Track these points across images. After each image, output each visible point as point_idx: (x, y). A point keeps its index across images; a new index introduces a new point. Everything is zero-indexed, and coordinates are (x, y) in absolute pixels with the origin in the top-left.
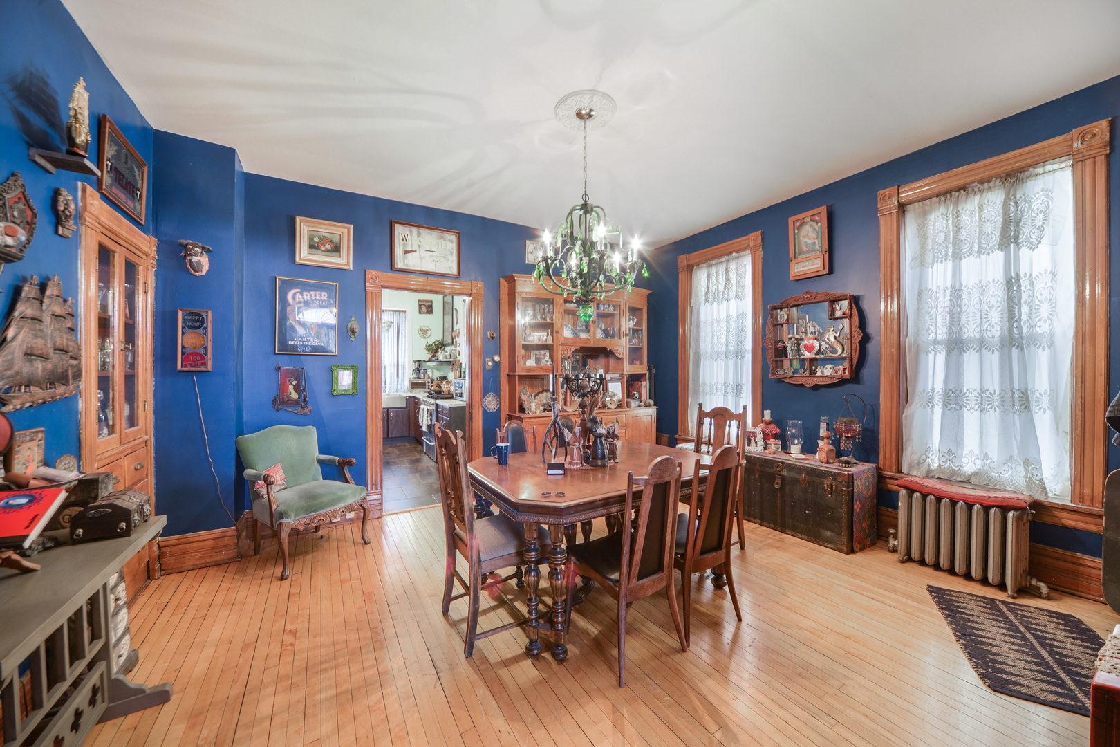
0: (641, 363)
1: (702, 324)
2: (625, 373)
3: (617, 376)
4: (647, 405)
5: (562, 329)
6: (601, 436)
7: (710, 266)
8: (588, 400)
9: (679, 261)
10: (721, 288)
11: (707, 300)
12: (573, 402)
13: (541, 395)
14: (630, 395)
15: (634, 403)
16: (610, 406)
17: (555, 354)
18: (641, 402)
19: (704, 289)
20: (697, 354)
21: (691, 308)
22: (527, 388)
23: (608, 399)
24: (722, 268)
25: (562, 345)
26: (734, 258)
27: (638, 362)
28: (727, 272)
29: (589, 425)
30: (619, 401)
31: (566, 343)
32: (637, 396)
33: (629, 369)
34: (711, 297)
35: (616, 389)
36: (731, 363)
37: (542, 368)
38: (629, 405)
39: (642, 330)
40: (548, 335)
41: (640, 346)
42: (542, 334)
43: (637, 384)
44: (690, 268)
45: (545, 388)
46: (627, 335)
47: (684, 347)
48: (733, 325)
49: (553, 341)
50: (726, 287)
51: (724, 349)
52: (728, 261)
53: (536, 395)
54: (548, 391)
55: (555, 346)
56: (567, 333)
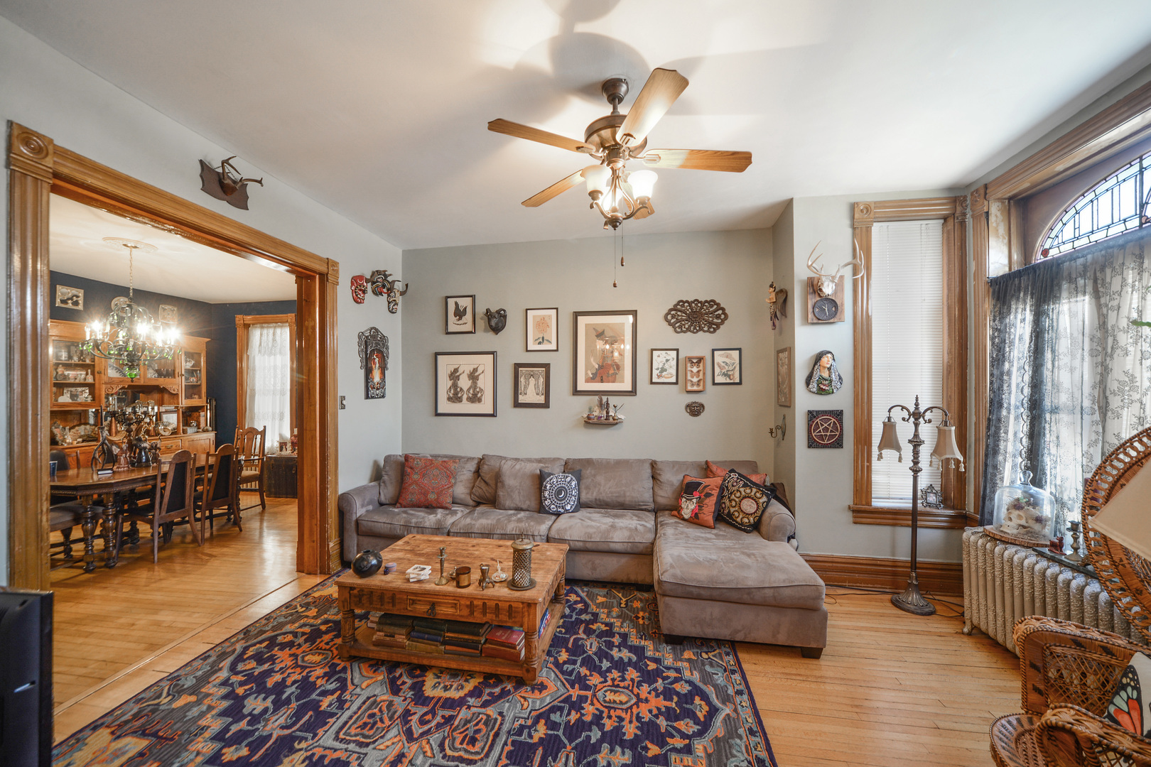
0: (200, 397)
1: (257, 368)
2: (180, 405)
3: (172, 408)
4: (205, 431)
5: (105, 369)
6: (145, 448)
7: (262, 327)
8: (134, 427)
9: (237, 319)
10: (270, 345)
11: (260, 351)
12: (119, 432)
13: (77, 428)
14: (187, 424)
15: (190, 430)
16: (163, 433)
17: (97, 391)
18: (199, 428)
19: (258, 343)
20: (253, 390)
21: (248, 356)
22: (59, 422)
23: (161, 427)
24: (271, 331)
25: (106, 383)
26: (279, 326)
27: (196, 396)
28: (274, 334)
29: (135, 442)
30: (174, 429)
31: (111, 382)
32: (194, 424)
33: (184, 402)
34: (263, 351)
35: (172, 419)
36: (278, 397)
37: (80, 404)
38: (185, 432)
39: (200, 370)
40: (87, 374)
41: (199, 383)
42: (79, 372)
43: (195, 414)
44: (247, 326)
45: (83, 421)
46: (182, 375)
47: (242, 385)
48: (279, 372)
49: (94, 380)
50: (273, 346)
51: (272, 388)
52: (275, 327)
53: (70, 429)
54: (86, 424)
55: (97, 386)
56: (112, 373)
